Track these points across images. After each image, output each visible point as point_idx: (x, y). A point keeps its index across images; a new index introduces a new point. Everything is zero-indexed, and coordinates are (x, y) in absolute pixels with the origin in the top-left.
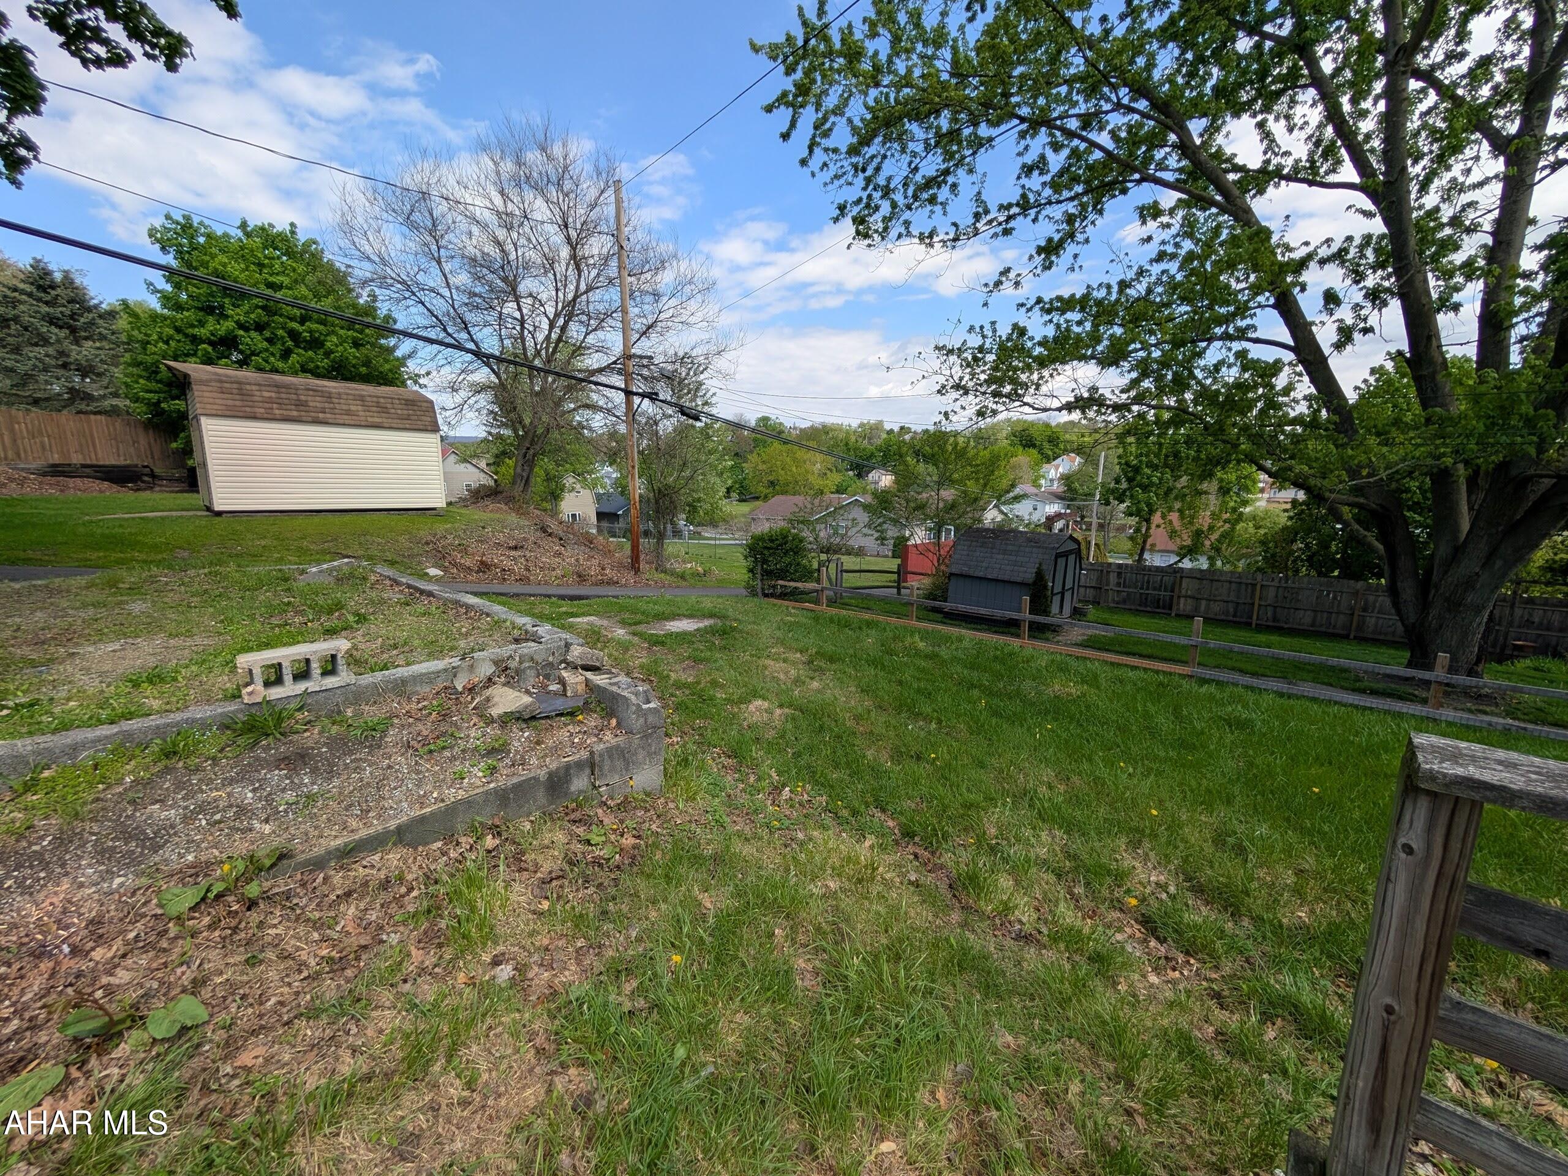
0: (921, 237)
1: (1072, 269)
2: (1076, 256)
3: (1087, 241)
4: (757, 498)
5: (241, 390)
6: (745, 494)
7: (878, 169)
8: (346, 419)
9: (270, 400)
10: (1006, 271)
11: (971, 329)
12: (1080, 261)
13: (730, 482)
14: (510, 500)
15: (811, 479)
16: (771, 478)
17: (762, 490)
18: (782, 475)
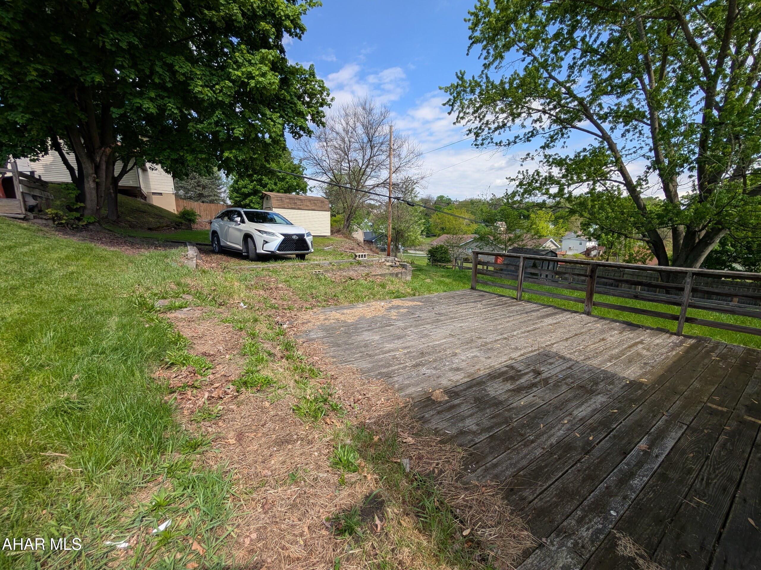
0: (496, 144)
1: (563, 147)
2: (565, 142)
3: (569, 137)
4: (435, 236)
5: (281, 199)
6: (429, 234)
7: (484, 116)
8: (306, 208)
9: (288, 203)
10: (528, 154)
11: (519, 172)
12: (566, 144)
13: (423, 228)
14: (343, 234)
15: (462, 227)
16: (442, 226)
17: (437, 231)
18: (448, 225)
